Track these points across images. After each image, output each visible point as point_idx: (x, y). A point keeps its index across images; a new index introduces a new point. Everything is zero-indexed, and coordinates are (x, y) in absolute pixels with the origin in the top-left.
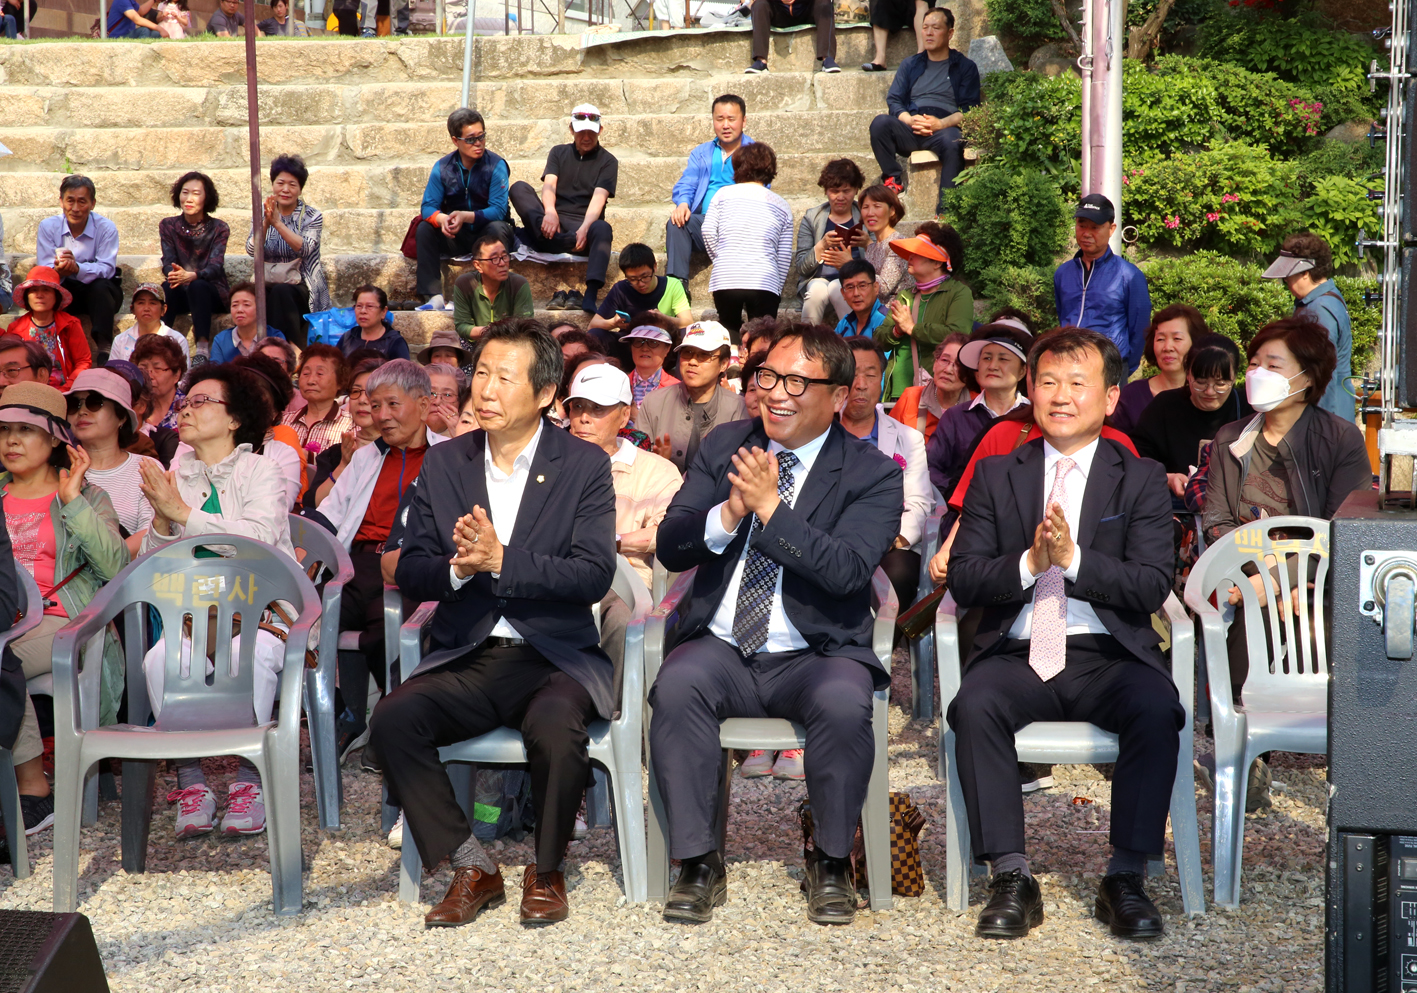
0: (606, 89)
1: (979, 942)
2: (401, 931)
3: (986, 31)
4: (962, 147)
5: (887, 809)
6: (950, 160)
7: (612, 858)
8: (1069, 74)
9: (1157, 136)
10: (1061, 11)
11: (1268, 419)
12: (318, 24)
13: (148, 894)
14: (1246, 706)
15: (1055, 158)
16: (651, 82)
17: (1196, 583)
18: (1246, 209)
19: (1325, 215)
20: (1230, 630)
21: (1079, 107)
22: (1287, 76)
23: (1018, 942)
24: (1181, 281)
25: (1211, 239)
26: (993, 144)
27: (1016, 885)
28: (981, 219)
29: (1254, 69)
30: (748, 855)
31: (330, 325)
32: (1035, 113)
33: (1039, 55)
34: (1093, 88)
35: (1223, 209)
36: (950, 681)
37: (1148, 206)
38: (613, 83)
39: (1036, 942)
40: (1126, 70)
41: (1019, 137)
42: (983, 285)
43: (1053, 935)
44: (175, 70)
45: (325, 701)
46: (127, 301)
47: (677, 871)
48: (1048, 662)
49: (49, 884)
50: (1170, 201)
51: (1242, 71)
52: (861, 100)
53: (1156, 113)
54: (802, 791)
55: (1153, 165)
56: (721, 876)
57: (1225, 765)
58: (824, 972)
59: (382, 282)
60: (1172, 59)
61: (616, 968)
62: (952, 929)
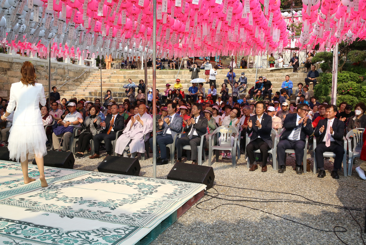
0: (273, 75)
1: (317, 178)
2: (247, 171)
3: (320, 68)
4: (316, 82)
5: (306, 161)
6: (315, 83)
7: (272, 164)
8: (330, 73)
9: (342, 81)
10: (329, 66)
11: (357, 116)
12: (239, 68)
13: (219, 165)
14: (353, 151)
15: (328, 83)
16: (279, 74)
17: (348, 135)
18: (353, 90)
19: (363, 91)
20: (351, 141)
21: (332, 77)
22: (359, 73)
23: (322, 178)
24: (344, 98)
25: (348, 93)
26: (320, 81)
27: (323, 171)
28: (319, 90)
29: (354, 73)
30: (288, 165)
31: (240, 101)
32: (326, 78)
33: (326, 71)
34: (334, 75)
35: (350, 90)
36: (315, 146)
37: (340, 89)
38: (274, 74)
39: (325, 178)
40: (338, 73)
41: (324, 81)
42: (318, 98)
43: (327, 178)
44: (224, 73)
45: (239, 145)
46: (217, 98)
47: (280, 167)
48: (328, 145)
49: (208, 163)
50: (343, 89)
51: (353, 73)
52: (304, 76)
53: (341, 78)
54: (295, 158)
55: (341, 84)
56: (285, 168)
57: (350, 158)
58: (298, 180)
59: (246, 96)
60: (344, 71)
61: (272, 178)
62: (314, 176)
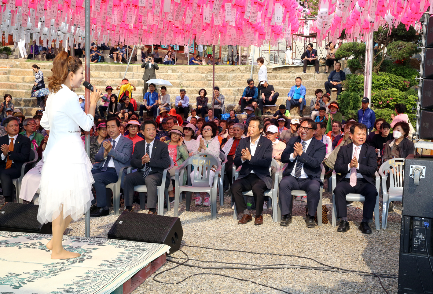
0: (277, 75)
1: (338, 233)
2: (233, 224)
3: (347, 67)
4: (341, 88)
5: (322, 208)
6: (339, 90)
7: (271, 213)
8: (362, 75)
9: (378, 87)
10: (361, 63)
11: (396, 140)
12: (226, 63)
13: (190, 215)
14: (389, 192)
15: (359, 90)
16: (285, 74)
17: (381, 169)
18: (394, 101)
19: (409, 102)
20: (387, 178)
21: (364, 81)
22: (403, 76)
23: (345, 233)
24: (382, 114)
25: (388, 106)
26: (347, 87)
27: (345, 223)
28: (344, 101)
29: (397, 75)
30: (296, 215)
31: (225, 116)
32: (355, 82)
33: (357, 71)
34: (366, 78)
35: (390, 101)
36: (334, 185)
37: (376, 100)
38: (278, 74)
39: (348, 233)
40: (373, 74)
41: (352, 86)
42: (344, 113)
43: (351, 232)
44: (200, 71)
45: (221, 183)
47: (283, 217)
48: (353, 183)
49: (173, 212)
50: (380, 99)
51: (395, 75)
52: (323, 79)
53: (378, 83)
54: (306, 204)
55: (377, 92)
56: (291, 218)
57: (385, 203)
58: (309, 236)
59: (235, 109)
60: (382, 73)
61: (271, 233)
62: (333, 230)
